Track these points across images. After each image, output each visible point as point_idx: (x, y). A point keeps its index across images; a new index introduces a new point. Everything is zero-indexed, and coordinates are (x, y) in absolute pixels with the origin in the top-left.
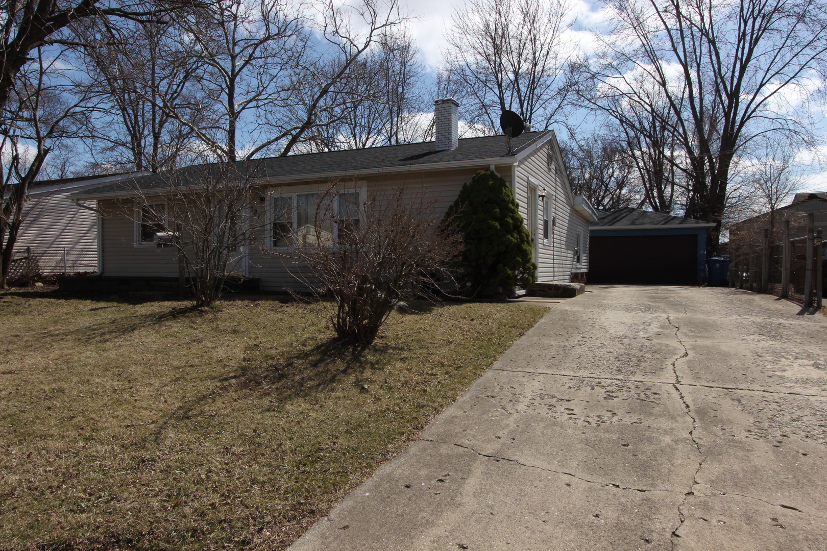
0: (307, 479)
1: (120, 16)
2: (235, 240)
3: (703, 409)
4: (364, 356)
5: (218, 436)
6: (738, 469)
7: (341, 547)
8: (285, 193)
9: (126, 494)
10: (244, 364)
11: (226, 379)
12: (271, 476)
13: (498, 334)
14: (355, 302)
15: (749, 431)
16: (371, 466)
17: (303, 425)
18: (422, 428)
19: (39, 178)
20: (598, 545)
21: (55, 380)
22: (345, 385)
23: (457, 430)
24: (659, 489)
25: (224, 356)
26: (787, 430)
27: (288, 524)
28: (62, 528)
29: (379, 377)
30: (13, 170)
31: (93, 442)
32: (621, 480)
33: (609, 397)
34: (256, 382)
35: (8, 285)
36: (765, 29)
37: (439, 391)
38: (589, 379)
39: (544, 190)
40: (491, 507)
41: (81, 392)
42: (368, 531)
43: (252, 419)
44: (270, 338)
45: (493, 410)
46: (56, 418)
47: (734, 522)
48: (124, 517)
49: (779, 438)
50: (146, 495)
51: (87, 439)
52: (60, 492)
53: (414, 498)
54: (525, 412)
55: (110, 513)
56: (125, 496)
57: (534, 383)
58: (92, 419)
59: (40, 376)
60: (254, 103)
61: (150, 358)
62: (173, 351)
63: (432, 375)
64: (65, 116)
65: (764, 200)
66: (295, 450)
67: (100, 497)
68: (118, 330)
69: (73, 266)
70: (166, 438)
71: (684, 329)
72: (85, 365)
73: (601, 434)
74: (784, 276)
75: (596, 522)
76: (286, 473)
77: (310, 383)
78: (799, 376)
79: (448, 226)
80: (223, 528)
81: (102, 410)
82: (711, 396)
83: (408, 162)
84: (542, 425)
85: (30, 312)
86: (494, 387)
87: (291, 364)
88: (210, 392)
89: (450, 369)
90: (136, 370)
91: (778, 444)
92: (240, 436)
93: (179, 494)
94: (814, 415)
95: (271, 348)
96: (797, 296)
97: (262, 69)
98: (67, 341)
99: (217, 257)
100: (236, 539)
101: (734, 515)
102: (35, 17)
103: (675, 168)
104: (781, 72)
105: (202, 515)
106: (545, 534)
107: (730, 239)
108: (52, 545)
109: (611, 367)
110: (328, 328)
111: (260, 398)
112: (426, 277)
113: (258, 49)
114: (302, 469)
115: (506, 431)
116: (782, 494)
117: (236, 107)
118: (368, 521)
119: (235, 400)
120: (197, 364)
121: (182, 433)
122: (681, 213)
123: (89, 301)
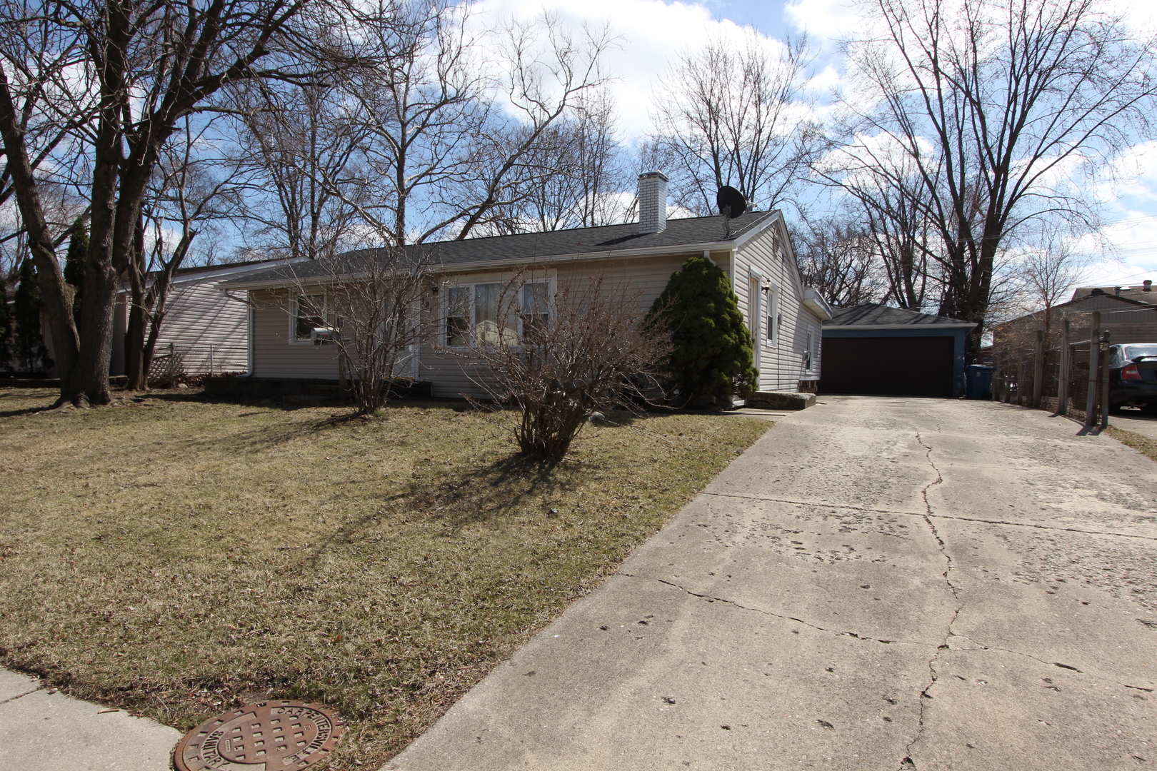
0: (486, 616)
1: (277, 78)
2: (403, 337)
3: (961, 546)
4: (553, 475)
5: (384, 563)
6: (1004, 619)
7: (526, 696)
8: (462, 282)
9: (280, 627)
10: (413, 481)
11: (393, 498)
12: (444, 611)
13: (712, 452)
14: (543, 411)
15: (1017, 574)
16: (561, 604)
17: (482, 554)
18: (621, 560)
19: (184, 265)
20: (832, 704)
21: (201, 494)
22: (530, 509)
23: (662, 564)
24: (906, 640)
25: (390, 471)
26: (1064, 574)
27: (464, 667)
28: (211, 662)
29: (571, 500)
30: (156, 255)
31: (244, 565)
32: (859, 629)
33: (846, 529)
34: (427, 503)
35: (149, 386)
36: (1042, 89)
37: (642, 517)
38: (821, 507)
39: (769, 281)
40: (703, 655)
41: (230, 509)
42: (557, 678)
43: (423, 545)
44: (443, 452)
45: (705, 541)
46: (202, 537)
47: (997, 682)
48: (279, 653)
49: (1055, 583)
50: (303, 628)
51: (237, 562)
52: (207, 622)
53: (612, 642)
54: (744, 545)
55: (263, 647)
56: (279, 629)
57: (754, 511)
58: (242, 540)
59: (185, 490)
60: (427, 178)
61: (307, 472)
62: (332, 464)
63: (633, 498)
64: (214, 193)
65: (1037, 296)
66: (473, 582)
67: (252, 629)
68: (271, 439)
69: (221, 366)
70: (325, 563)
71: (936, 450)
72: (234, 478)
73: (835, 573)
74: (1062, 387)
75: (829, 677)
76: (462, 608)
77: (491, 505)
78: (1079, 509)
79: (655, 322)
80: (390, 669)
81: (254, 530)
82: (970, 531)
83: (607, 247)
84: (764, 560)
85: (174, 417)
86: (706, 514)
87: (467, 483)
88: (374, 512)
89: (654, 492)
90: (291, 486)
91: (1053, 590)
92: (409, 565)
93: (340, 628)
94: (1097, 556)
95: (444, 463)
96: (1077, 412)
97: (437, 139)
98: (214, 450)
99: (382, 358)
100: (405, 683)
101: (998, 674)
102: (184, 81)
103: (928, 256)
104: (1060, 140)
105: (367, 653)
106: (768, 689)
107: (994, 342)
108: (199, 680)
109: (848, 493)
110: (510, 441)
111: (432, 520)
112: (627, 382)
113: (433, 115)
114: (481, 604)
115: (720, 567)
116: (1058, 650)
117: (406, 182)
118: (557, 667)
119: (403, 523)
120: (359, 479)
121: (343, 559)
122: (934, 310)
123: (238, 406)
